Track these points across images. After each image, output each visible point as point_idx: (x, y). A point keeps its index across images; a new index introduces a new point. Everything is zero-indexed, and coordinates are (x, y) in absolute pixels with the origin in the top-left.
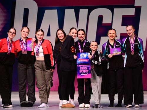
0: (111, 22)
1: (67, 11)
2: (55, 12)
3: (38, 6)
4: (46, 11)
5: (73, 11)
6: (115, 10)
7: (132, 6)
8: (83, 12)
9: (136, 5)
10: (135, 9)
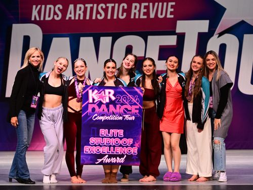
0: (143, 55)
1: (82, 39)
2: (66, 41)
3: (43, 32)
4: (55, 39)
5: (91, 38)
6: (150, 37)
7: (173, 33)
8: (106, 41)
9: (177, 31)
10: (177, 37)
